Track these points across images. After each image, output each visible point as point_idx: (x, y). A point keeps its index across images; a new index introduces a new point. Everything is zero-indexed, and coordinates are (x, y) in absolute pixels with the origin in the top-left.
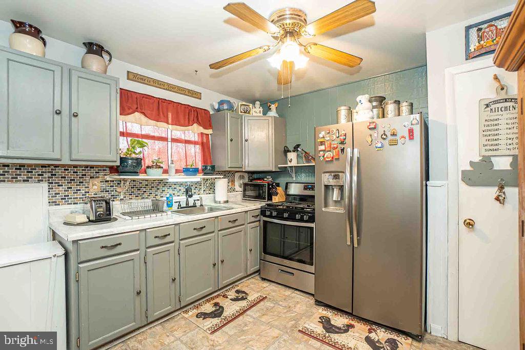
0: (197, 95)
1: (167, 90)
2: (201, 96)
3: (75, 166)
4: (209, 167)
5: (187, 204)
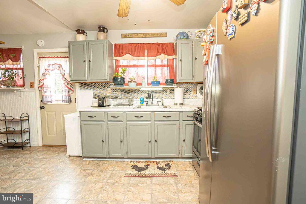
0: (165, 35)
1: (143, 37)
2: (167, 35)
3: (102, 83)
4: (169, 81)
5: (152, 103)
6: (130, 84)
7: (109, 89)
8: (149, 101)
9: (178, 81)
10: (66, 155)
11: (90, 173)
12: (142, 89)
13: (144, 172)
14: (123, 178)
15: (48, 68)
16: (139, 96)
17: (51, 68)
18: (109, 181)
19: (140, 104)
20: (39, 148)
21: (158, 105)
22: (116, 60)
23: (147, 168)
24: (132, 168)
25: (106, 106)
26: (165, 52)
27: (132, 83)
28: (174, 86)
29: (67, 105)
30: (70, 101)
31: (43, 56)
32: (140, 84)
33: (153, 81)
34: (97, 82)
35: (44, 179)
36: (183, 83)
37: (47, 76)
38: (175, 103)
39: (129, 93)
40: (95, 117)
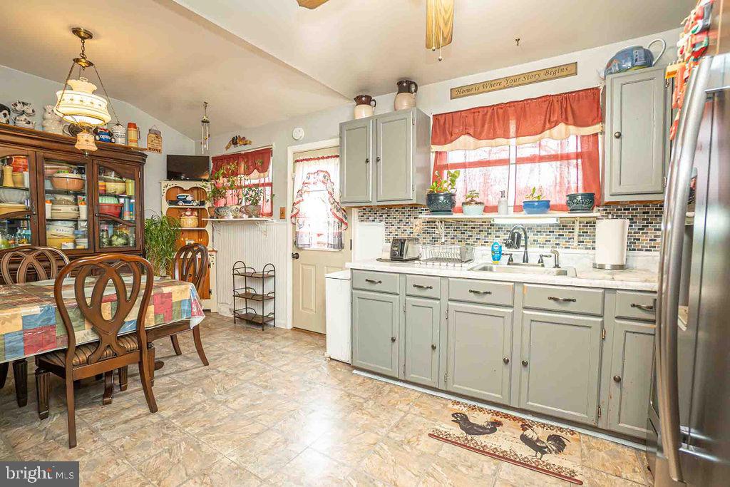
0: (570, 70)
1: (505, 88)
2: (576, 68)
3: (403, 207)
4: (580, 198)
5: (526, 260)
6: (466, 208)
7: (417, 222)
8: (518, 254)
9: (607, 198)
10: (324, 355)
11: (358, 404)
12: (497, 221)
13: (481, 439)
14: (425, 438)
15: (307, 181)
16: (491, 239)
17: (312, 180)
18: (392, 435)
19: (491, 260)
20: (286, 331)
21: (543, 266)
22: (436, 152)
23: (493, 430)
24: (453, 419)
25: (406, 260)
26: (570, 118)
27: (473, 207)
28: (596, 213)
29: (335, 255)
30: (341, 246)
31: (301, 158)
32: (494, 209)
33: (528, 200)
34: (394, 205)
35: (278, 392)
36: (630, 202)
37: (305, 196)
38: (598, 262)
39: (463, 230)
40: (380, 282)
